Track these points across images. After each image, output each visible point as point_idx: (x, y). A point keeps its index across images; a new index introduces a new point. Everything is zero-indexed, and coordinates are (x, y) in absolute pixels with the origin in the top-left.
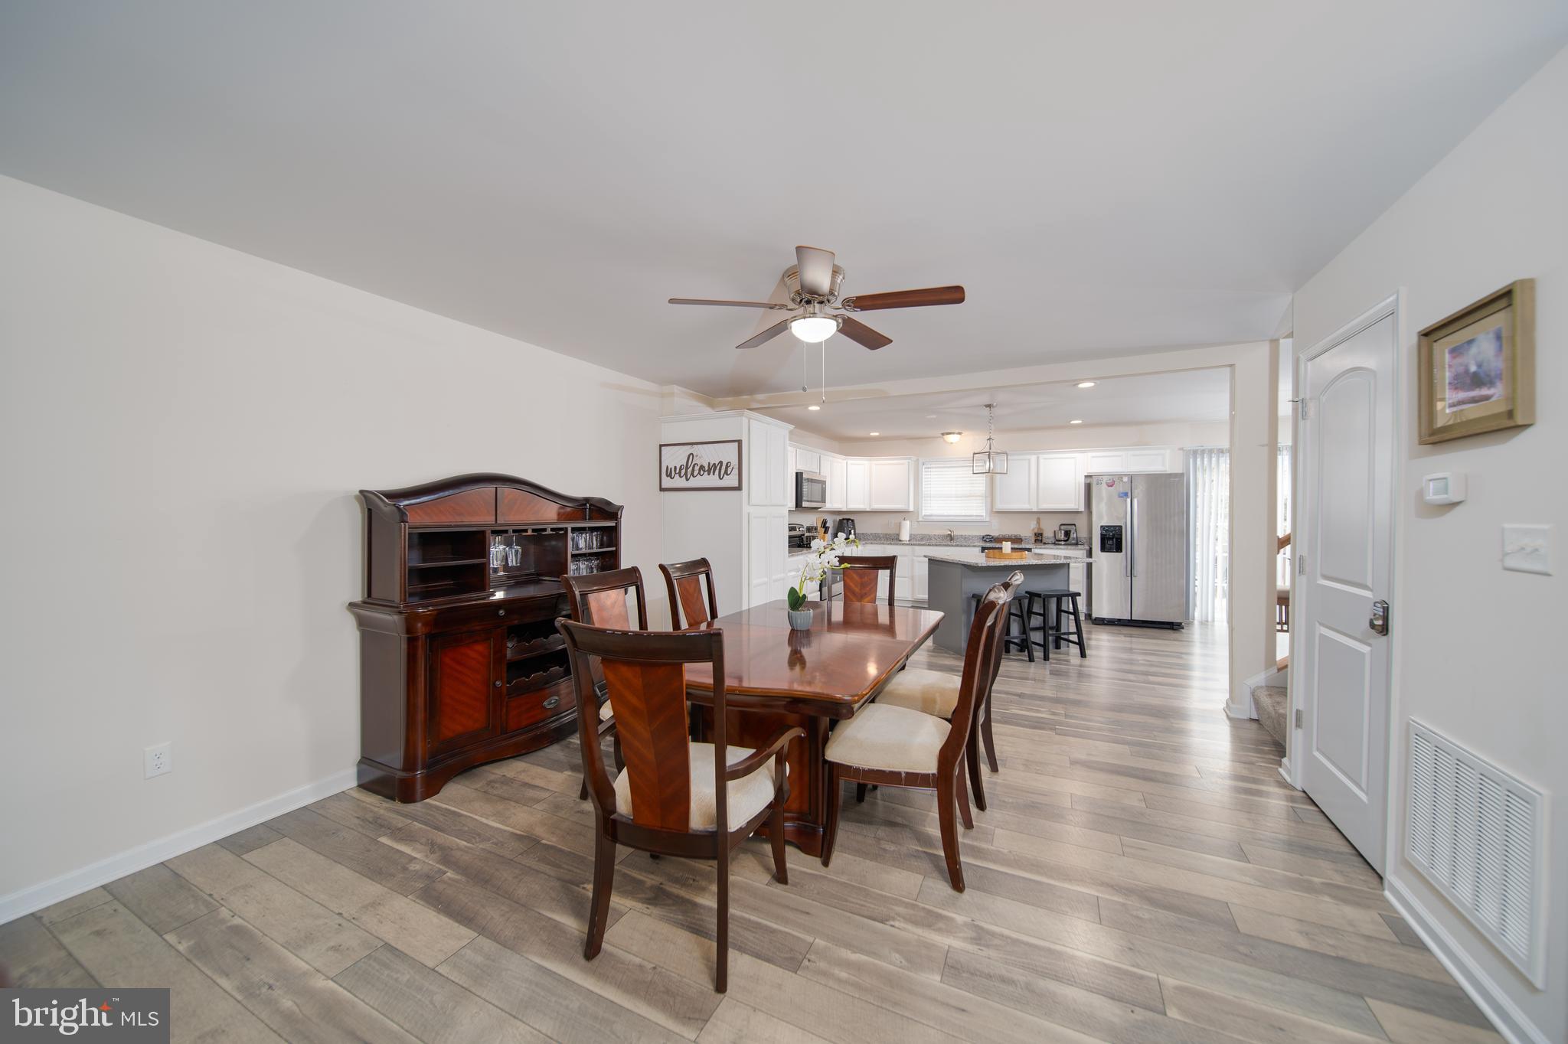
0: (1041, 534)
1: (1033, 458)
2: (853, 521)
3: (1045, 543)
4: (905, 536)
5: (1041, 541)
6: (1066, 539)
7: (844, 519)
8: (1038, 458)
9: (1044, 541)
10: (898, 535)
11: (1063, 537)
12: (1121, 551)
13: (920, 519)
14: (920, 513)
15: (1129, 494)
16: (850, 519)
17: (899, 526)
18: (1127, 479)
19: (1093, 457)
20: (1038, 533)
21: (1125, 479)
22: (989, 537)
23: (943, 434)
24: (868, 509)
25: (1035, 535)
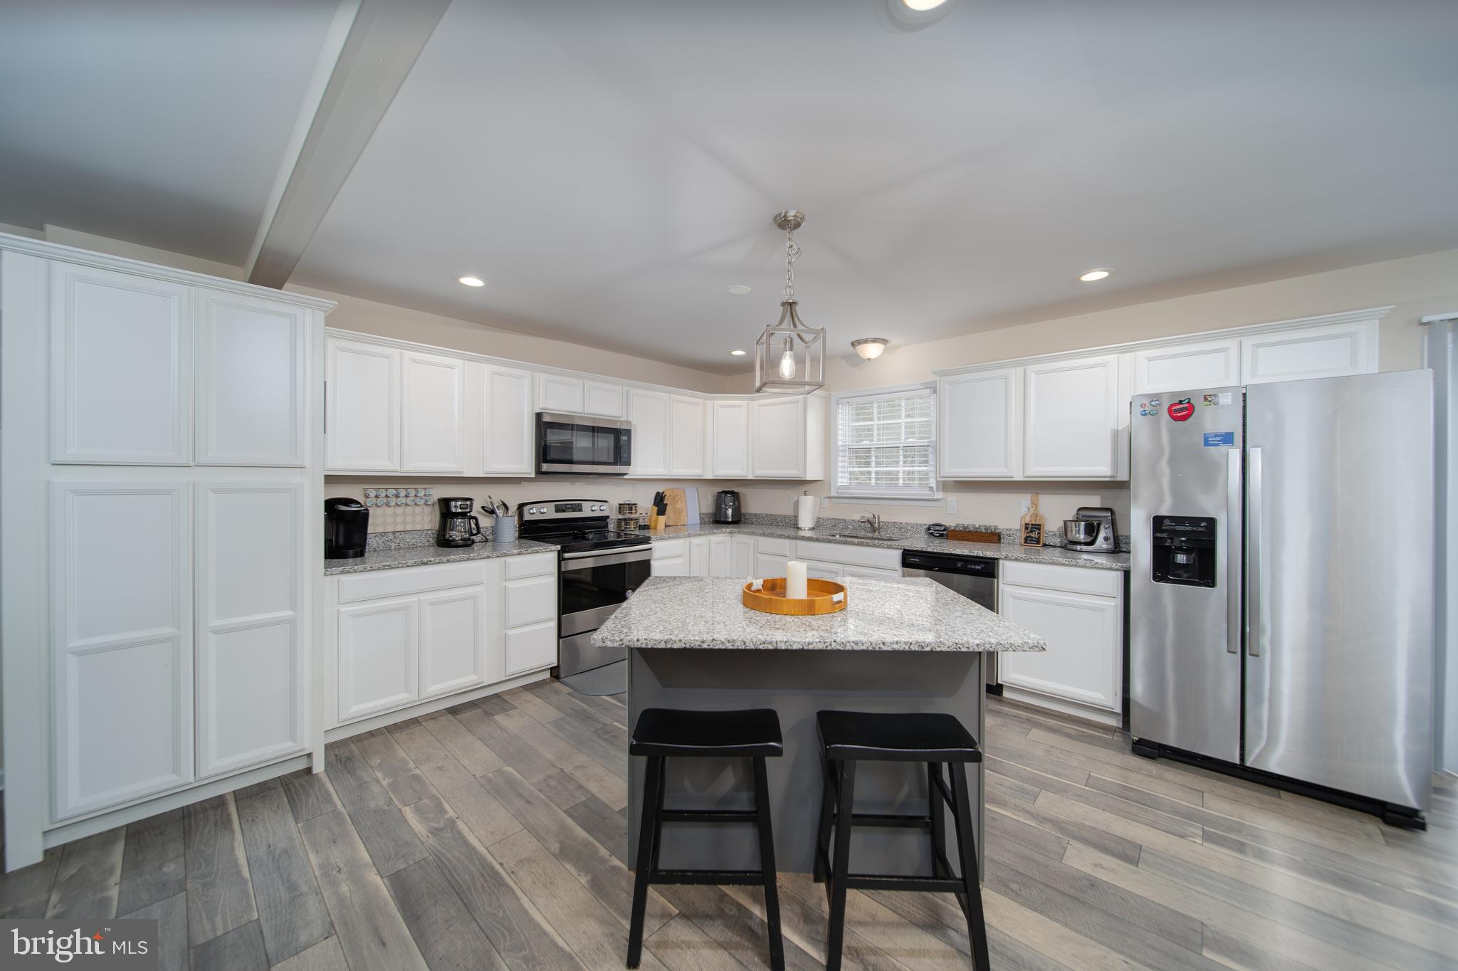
0: (1038, 527)
2: (738, 495)
3: (1045, 545)
4: (806, 521)
5: (1038, 541)
6: (1089, 539)
7: (726, 493)
8: (1025, 373)
9: (1044, 540)
10: (796, 517)
11: (1082, 537)
12: (1212, 583)
13: (833, 494)
14: (832, 483)
15: (1238, 438)
16: (731, 492)
17: (796, 506)
18: (1230, 397)
19: (1150, 359)
20: (1032, 525)
21: (1225, 399)
22: (938, 528)
23: (853, 344)
24: (750, 477)
25: (1027, 528)
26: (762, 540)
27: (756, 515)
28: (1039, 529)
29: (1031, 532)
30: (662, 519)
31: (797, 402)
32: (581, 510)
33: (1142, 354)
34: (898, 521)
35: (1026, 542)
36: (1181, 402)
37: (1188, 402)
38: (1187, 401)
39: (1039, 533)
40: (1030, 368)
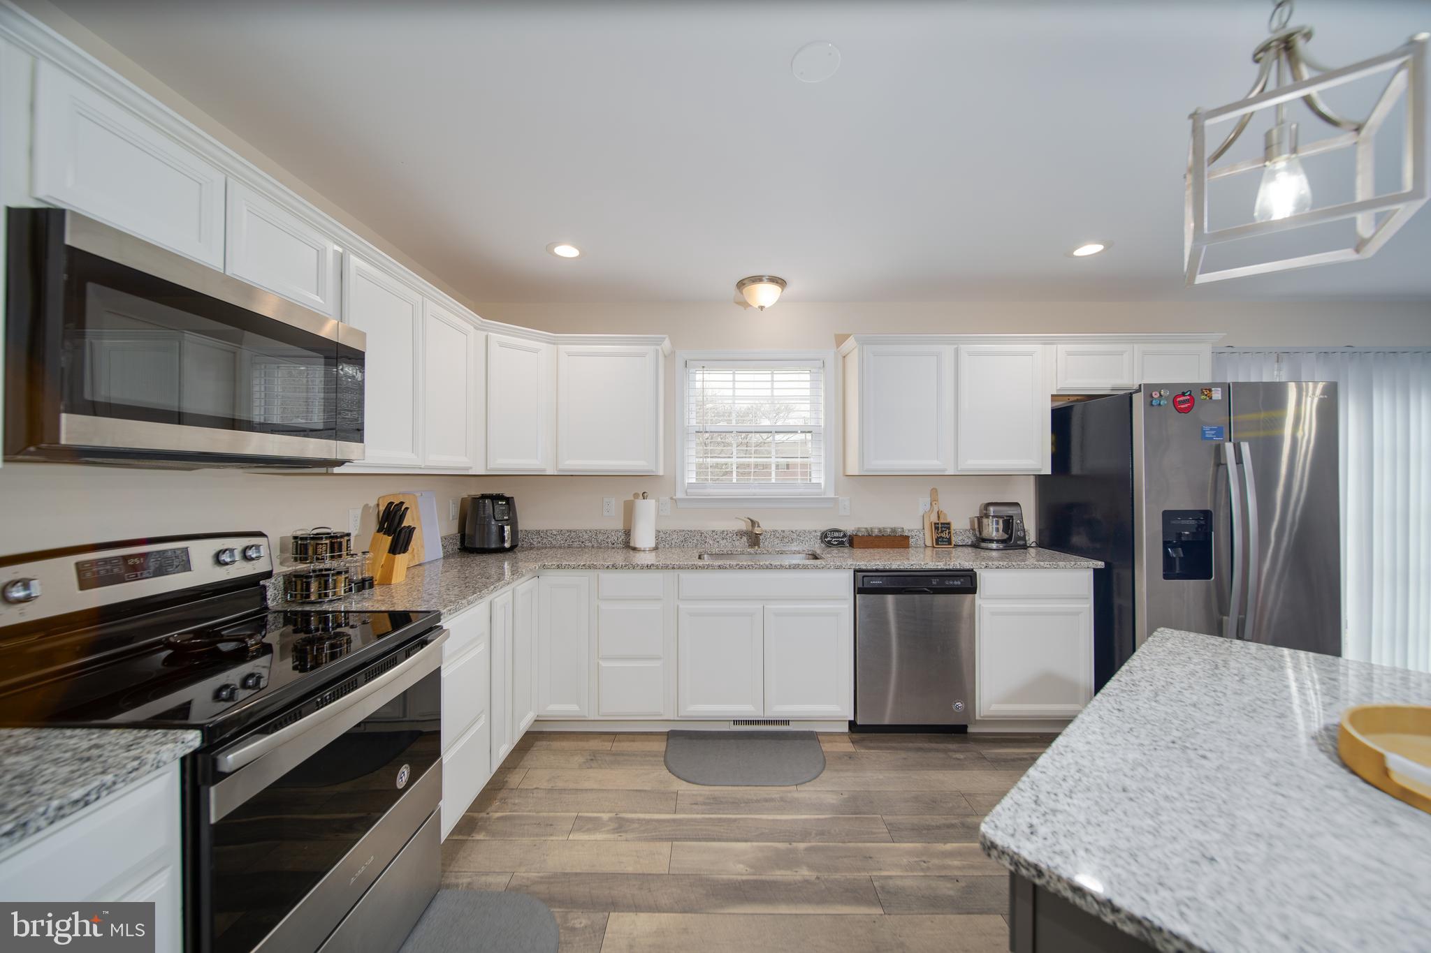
0: (947, 526)
1: (948, 351)
2: (509, 501)
3: (956, 546)
4: (644, 537)
5: (949, 541)
6: (1006, 536)
7: (484, 497)
8: (957, 352)
9: (954, 540)
10: (628, 533)
13: (680, 495)
14: (678, 479)
16: (500, 497)
17: (630, 511)
18: (1220, 392)
19: (1069, 354)
20: (941, 524)
21: (1217, 395)
22: (836, 534)
23: (741, 284)
24: (550, 471)
25: (937, 528)
26: (608, 577)
27: (538, 532)
28: (949, 528)
29: (942, 532)
30: (402, 560)
31: (643, 355)
32: (186, 566)
33: (1062, 348)
34: (779, 529)
35: (937, 544)
36: (1183, 394)
37: (1190, 395)
38: (1189, 393)
39: (949, 533)
40: (963, 347)
